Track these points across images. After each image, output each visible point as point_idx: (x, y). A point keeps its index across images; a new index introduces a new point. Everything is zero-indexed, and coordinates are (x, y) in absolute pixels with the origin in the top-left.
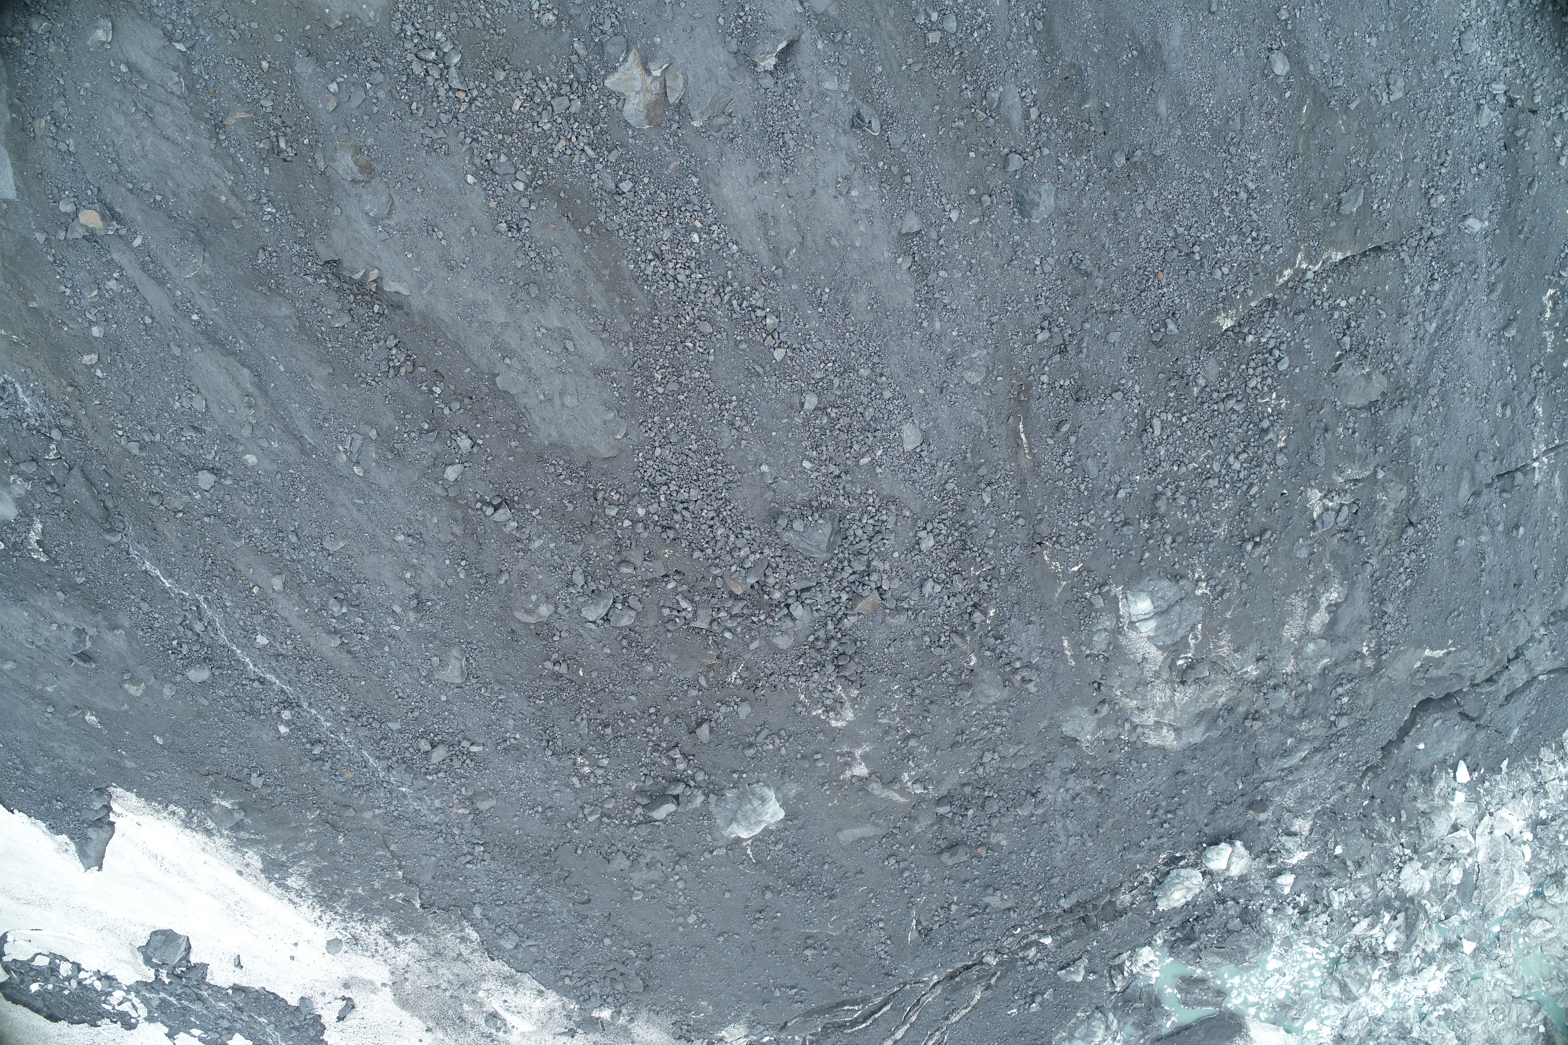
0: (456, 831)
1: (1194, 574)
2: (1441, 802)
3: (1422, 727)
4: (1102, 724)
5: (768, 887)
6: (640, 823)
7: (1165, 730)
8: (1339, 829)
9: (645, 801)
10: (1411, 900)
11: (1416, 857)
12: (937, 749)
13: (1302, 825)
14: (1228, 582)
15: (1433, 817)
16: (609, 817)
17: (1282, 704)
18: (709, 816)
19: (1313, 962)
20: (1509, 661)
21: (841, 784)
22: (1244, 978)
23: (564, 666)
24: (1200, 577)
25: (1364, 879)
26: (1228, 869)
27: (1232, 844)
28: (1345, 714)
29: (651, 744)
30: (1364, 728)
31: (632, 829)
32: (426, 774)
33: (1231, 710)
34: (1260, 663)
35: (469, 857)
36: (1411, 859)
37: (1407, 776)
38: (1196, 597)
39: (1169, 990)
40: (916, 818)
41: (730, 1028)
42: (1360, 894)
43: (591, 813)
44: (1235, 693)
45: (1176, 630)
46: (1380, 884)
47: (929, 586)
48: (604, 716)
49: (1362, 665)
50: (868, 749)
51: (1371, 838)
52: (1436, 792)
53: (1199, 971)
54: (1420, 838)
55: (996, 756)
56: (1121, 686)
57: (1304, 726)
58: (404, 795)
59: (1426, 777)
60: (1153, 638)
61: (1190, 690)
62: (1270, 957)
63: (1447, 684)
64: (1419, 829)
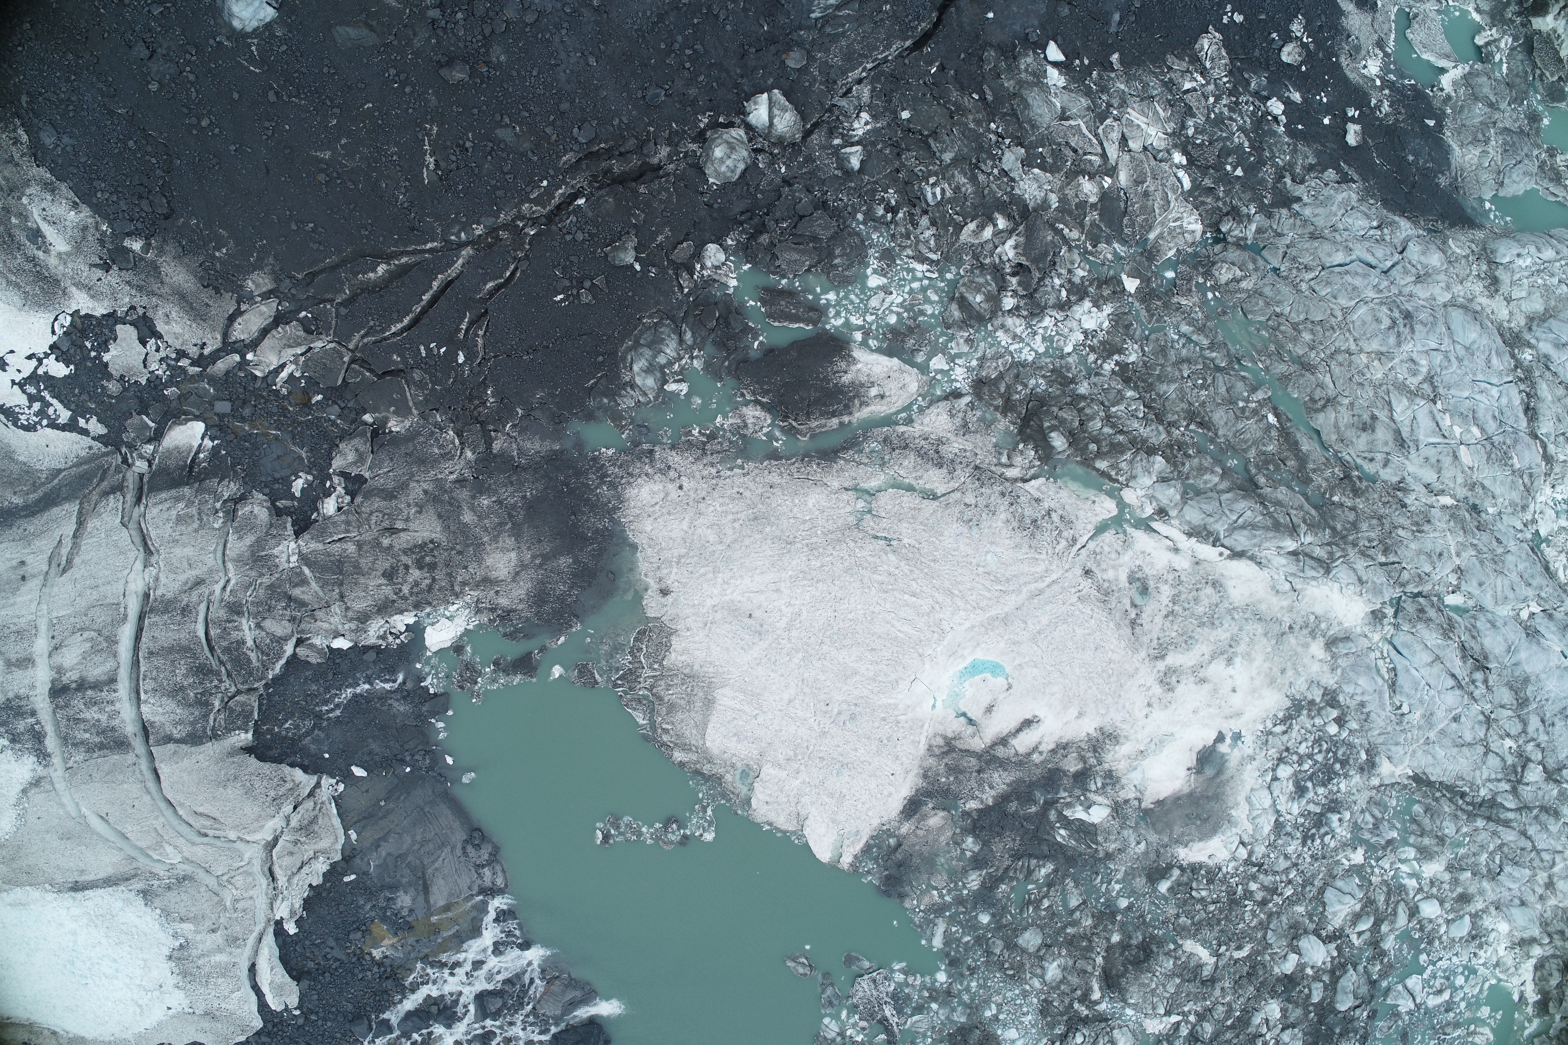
2: (1030, 78)
10: (1034, 211)
22: (842, 294)
27: (770, 93)
36: (1011, 146)
37: (982, 49)
39: (752, 303)
41: (255, 276)
46: (981, 177)
51: (948, 109)
52: (1022, 68)
53: (784, 281)
54: (1021, 126)
59: (1008, 51)
62: (869, 271)
64: (1015, 115)
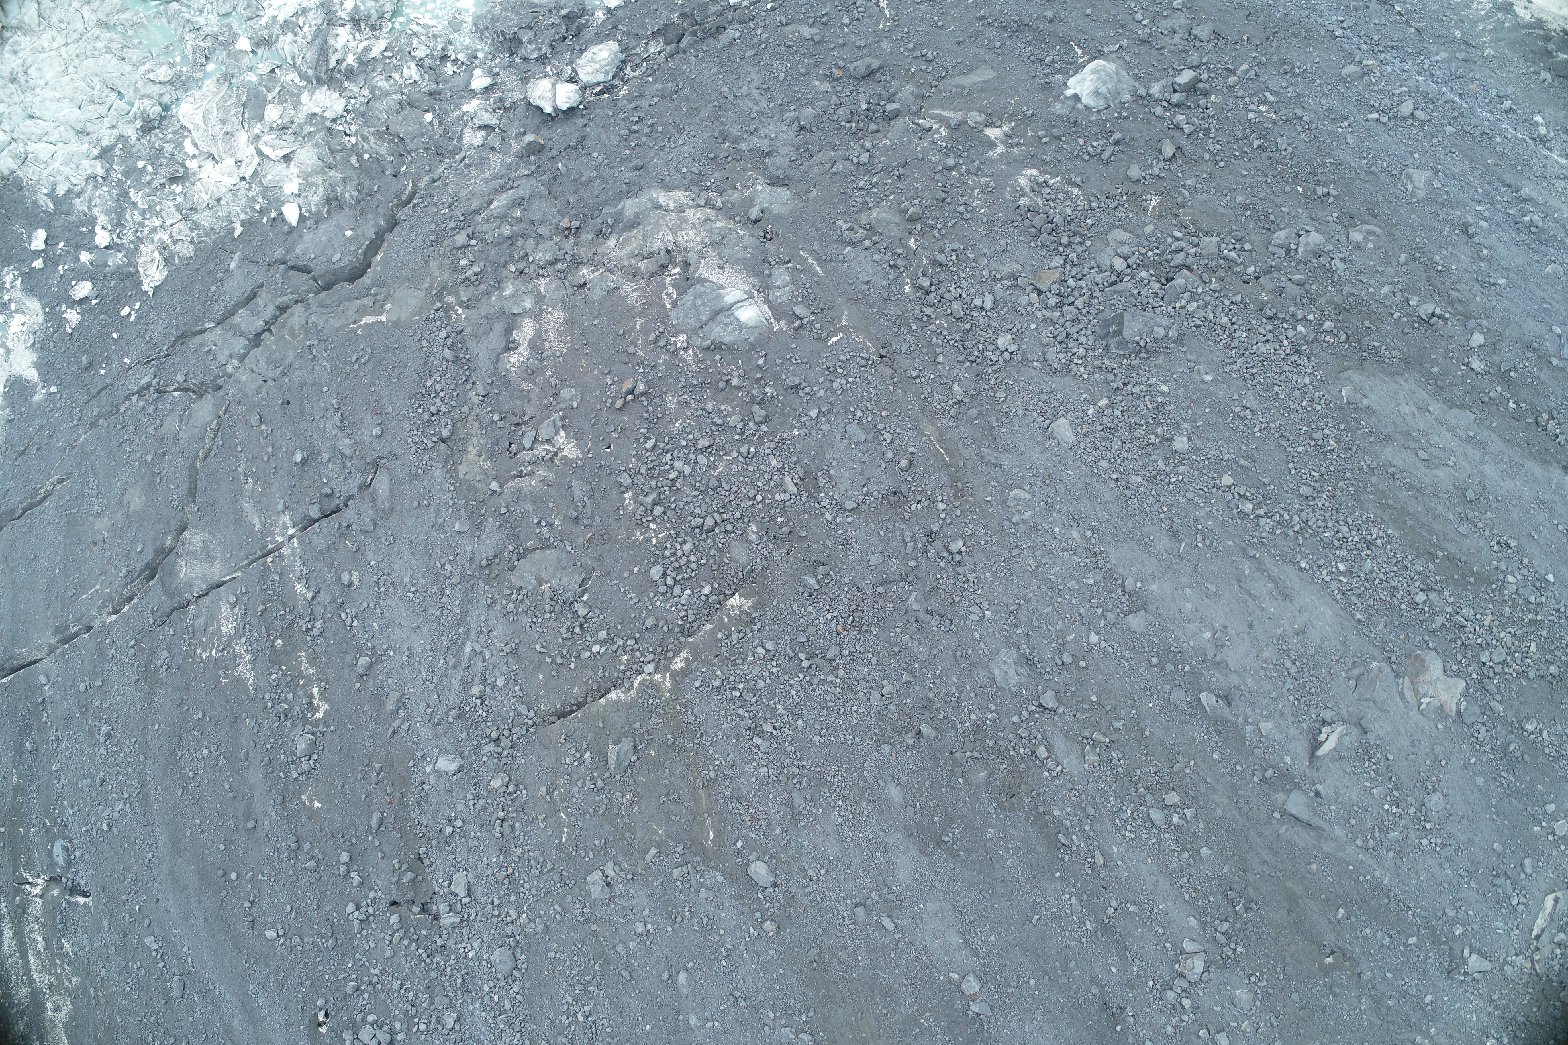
0: (1364, 46)
1: (695, 354)
2: (313, 180)
3: (356, 251)
4: (750, 202)
5: (1051, 21)
6: (1198, 67)
7: (672, 205)
8: (431, 138)
9: (1201, 85)
10: (320, 82)
11: (328, 123)
12: (923, 159)
13: (472, 138)
14: (653, 351)
15: (320, 163)
16: (1228, 70)
17: (540, 247)
18: (1136, 77)
19: (422, 10)
20: (264, 331)
21: (1012, 117)
23: (1319, 193)
24: (686, 352)
25: (388, 94)
26: (554, 85)
27: (556, 109)
28: (461, 248)
29: (1212, 135)
30: (432, 238)
31: (1204, 61)
32: (1409, 92)
33: (599, 234)
34: (582, 282)
35: (1345, 25)
36: (334, 121)
37: (358, 202)
38: (682, 332)
40: (916, 97)
42: (387, 80)
43: (1247, 71)
44: (599, 250)
45: (695, 298)
46: (366, 92)
47: (989, 302)
48: (1265, 155)
49: (457, 295)
50: (991, 153)
51: (391, 134)
52: (321, 189)
54: (328, 143)
55: (855, 160)
56: (742, 237)
57: (507, 231)
58: (1419, 73)
59: (334, 203)
60: (718, 288)
61: (657, 245)
62: (473, 10)
63: (336, 298)
64: (332, 152)
